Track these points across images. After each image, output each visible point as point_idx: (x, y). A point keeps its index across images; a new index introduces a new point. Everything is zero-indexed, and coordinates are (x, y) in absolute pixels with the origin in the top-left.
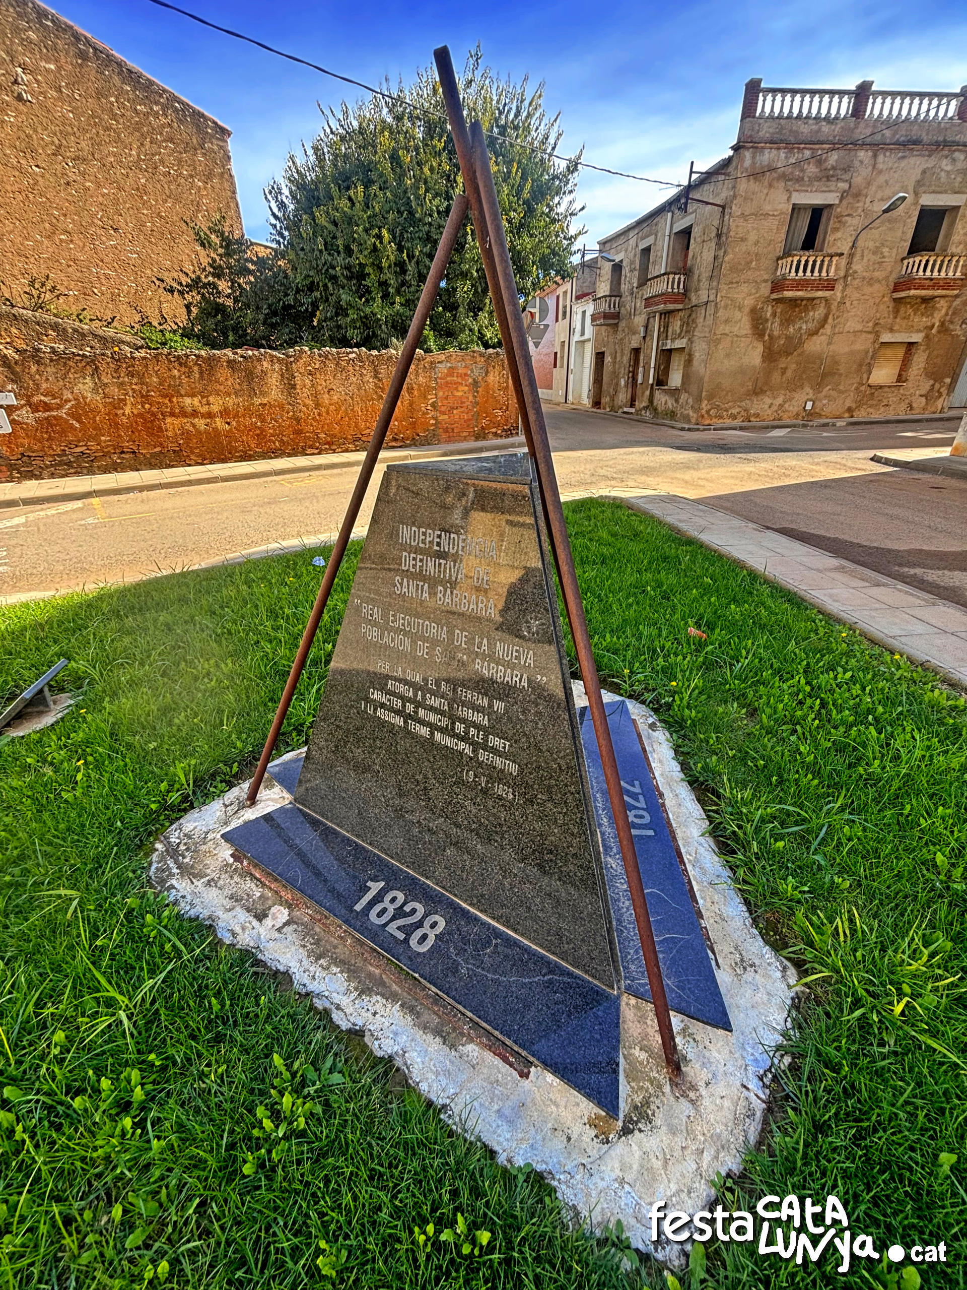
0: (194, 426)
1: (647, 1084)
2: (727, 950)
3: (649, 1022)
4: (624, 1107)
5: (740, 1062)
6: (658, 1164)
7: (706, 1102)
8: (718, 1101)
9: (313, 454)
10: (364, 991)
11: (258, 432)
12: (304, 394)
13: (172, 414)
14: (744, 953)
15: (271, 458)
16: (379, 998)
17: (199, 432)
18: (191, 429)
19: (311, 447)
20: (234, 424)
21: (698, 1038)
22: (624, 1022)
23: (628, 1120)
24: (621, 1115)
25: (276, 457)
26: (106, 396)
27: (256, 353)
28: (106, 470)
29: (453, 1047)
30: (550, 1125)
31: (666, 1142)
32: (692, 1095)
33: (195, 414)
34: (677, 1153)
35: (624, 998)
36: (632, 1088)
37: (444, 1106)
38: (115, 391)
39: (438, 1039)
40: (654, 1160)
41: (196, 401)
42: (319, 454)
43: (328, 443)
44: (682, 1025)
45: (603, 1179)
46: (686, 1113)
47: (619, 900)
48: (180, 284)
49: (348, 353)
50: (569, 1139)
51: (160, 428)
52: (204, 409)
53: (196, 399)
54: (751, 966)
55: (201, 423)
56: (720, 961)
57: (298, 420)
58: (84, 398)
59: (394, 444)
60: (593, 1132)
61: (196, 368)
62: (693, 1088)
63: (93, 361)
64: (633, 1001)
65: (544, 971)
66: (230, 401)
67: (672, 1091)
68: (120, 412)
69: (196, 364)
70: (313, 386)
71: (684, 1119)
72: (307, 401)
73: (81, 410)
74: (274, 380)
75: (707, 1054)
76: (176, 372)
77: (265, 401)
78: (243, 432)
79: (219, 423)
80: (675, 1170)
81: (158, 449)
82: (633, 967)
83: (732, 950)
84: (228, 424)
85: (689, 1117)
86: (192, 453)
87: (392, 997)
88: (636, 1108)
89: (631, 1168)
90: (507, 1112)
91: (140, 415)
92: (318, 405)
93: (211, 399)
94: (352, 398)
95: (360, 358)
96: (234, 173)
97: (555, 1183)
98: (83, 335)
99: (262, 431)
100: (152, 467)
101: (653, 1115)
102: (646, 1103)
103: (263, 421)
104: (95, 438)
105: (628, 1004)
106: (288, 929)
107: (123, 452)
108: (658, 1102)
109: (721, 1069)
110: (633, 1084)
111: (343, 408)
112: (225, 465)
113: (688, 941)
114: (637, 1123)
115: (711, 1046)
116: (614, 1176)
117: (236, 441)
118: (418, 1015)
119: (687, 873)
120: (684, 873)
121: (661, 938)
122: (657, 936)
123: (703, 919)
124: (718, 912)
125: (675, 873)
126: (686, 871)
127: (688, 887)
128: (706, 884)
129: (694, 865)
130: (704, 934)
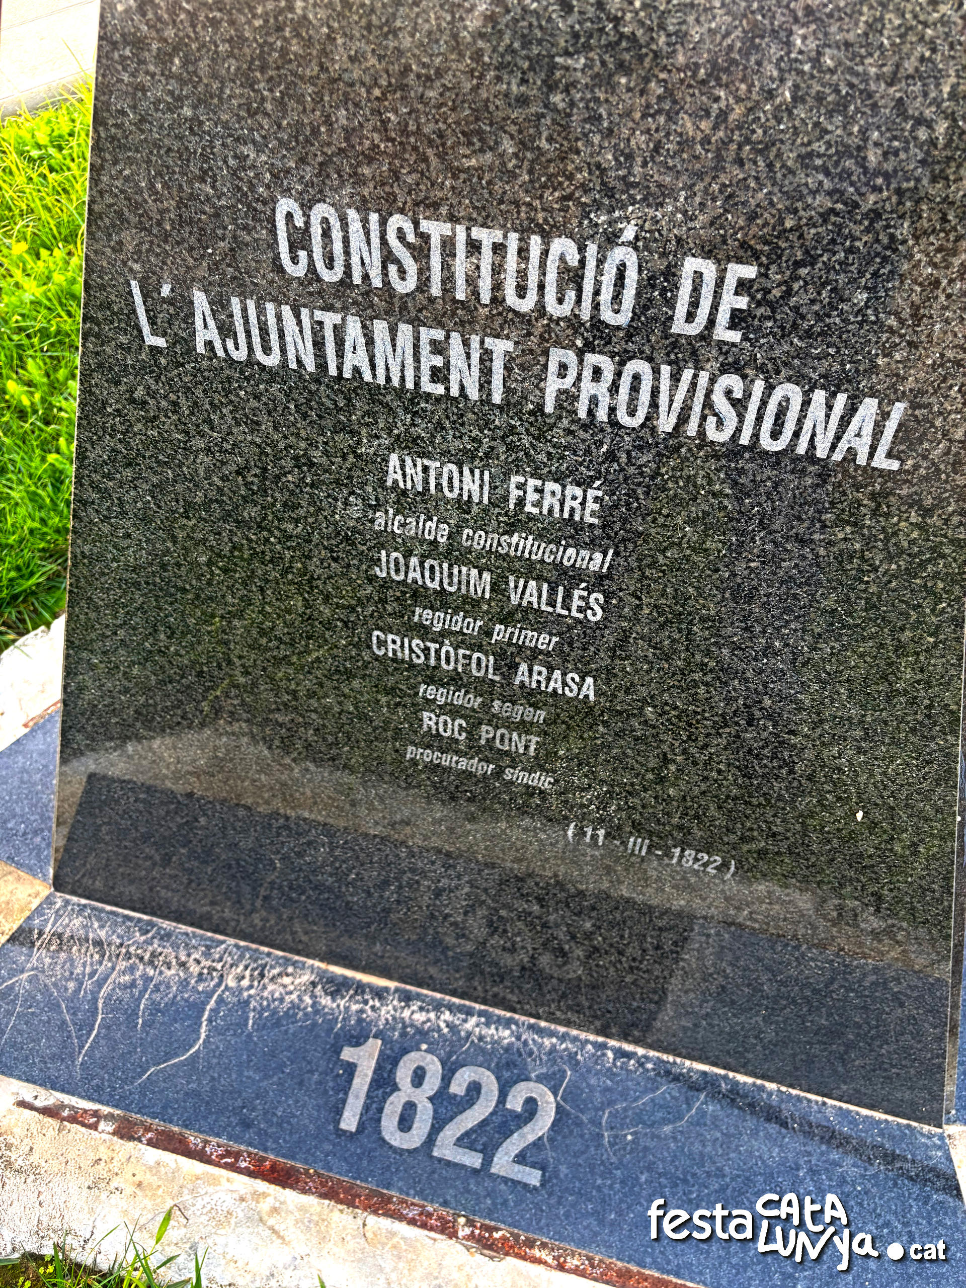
2: (40, 1145)
35: (45, 893)
56: (26, 1113)
64: (31, 903)
82: (77, 923)
83: (35, 1159)
105: (36, 895)
119: (227, 1166)
120: (228, 1154)
121: (100, 1005)
122: (109, 997)
123: (114, 1133)
124: (113, 1184)
125: (223, 1121)
126: (233, 1168)
127: (194, 1139)
128: (187, 1197)
129: (242, 1199)
130: (85, 1111)
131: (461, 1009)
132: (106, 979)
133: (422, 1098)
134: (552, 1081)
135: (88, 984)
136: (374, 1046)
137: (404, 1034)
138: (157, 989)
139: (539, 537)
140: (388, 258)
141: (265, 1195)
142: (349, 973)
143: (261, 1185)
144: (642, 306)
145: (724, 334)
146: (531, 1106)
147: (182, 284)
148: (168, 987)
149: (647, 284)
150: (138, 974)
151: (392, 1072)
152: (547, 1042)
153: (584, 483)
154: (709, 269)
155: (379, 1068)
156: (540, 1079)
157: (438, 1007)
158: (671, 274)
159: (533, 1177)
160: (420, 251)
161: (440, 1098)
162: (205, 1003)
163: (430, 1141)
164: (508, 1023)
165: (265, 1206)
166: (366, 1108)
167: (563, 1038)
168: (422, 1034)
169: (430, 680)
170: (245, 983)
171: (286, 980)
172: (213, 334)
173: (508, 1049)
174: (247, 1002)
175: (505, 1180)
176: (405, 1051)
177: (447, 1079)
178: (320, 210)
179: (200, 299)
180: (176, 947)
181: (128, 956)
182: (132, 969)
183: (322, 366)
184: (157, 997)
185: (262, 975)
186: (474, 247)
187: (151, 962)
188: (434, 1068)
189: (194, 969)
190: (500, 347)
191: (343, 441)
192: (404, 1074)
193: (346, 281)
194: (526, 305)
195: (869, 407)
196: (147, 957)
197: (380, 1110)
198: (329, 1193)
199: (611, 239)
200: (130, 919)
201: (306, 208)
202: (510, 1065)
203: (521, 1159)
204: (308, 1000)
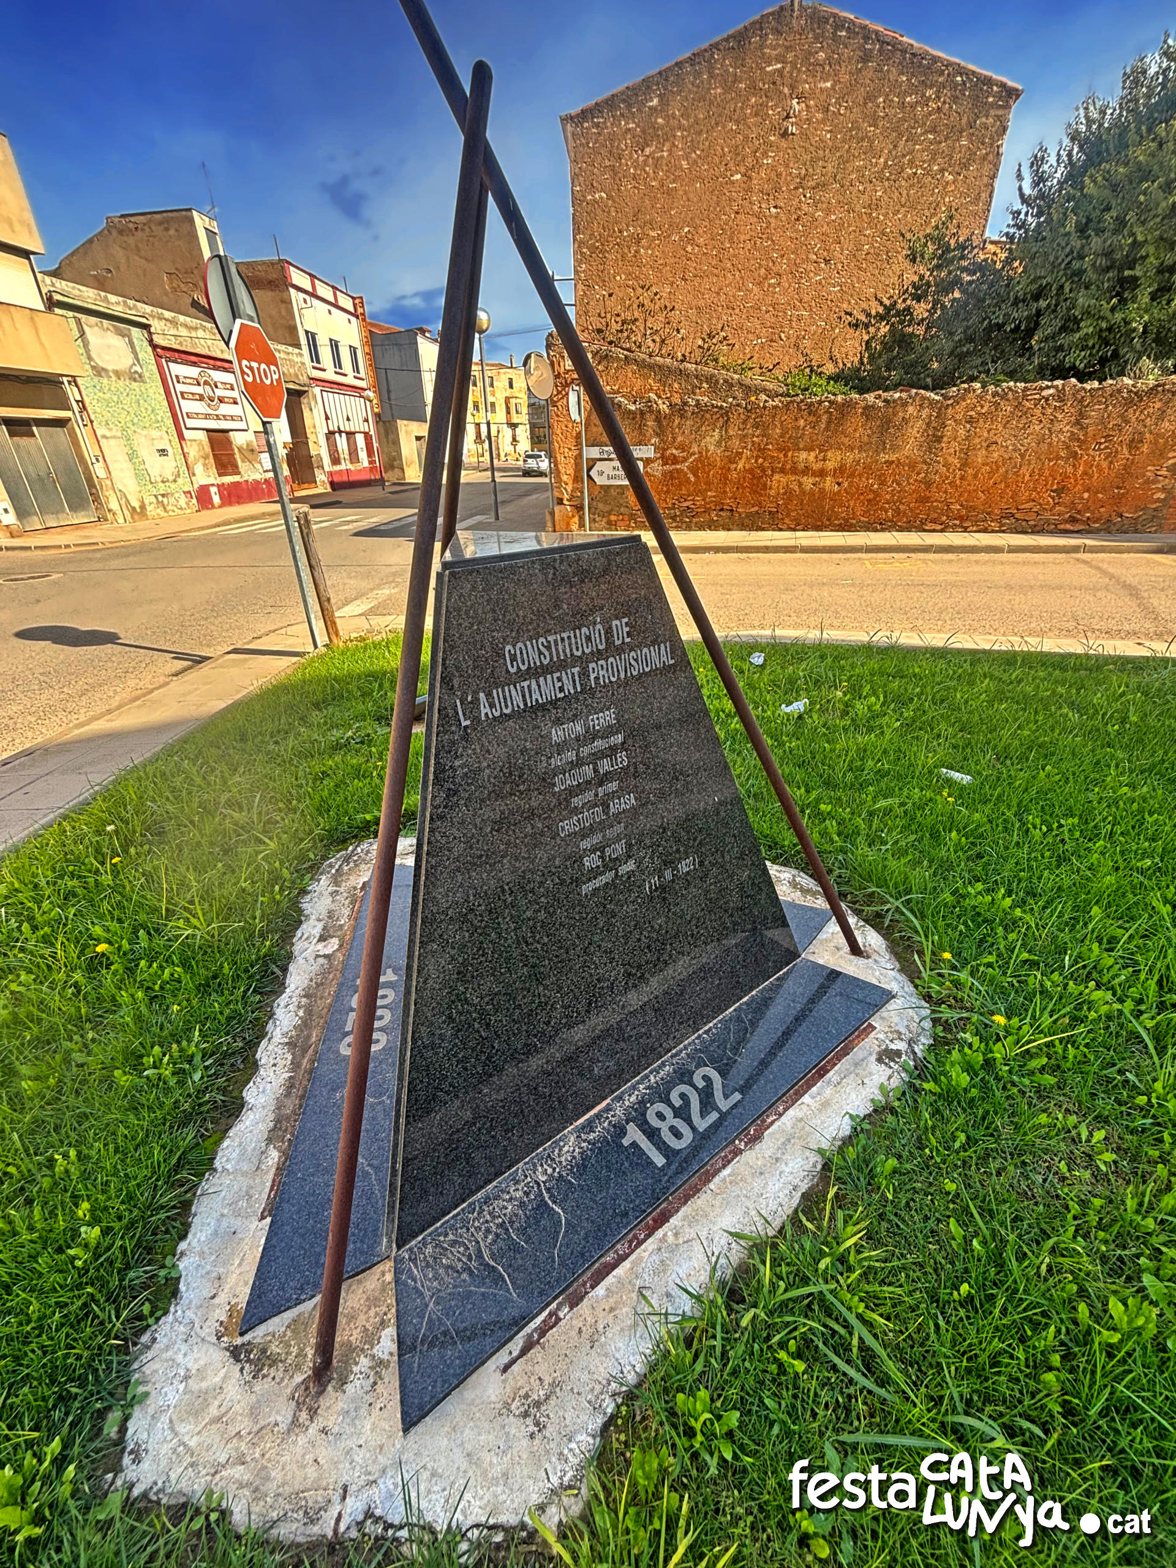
0: (800, 484)
1: (295, 1351)
2: (542, 1370)
3: (372, 1313)
4: (258, 1334)
5: (375, 1469)
6: (213, 1411)
7: (302, 1440)
8: (309, 1458)
9: (934, 531)
10: (291, 1045)
11: (871, 496)
12: (950, 451)
13: (782, 471)
14: (553, 1401)
15: (876, 530)
16: (290, 1057)
17: (803, 492)
18: (796, 488)
19: (934, 521)
20: (846, 485)
21: (380, 1388)
22: (360, 1282)
23: (248, 1347)
24: (247, 1337)
25: (883, 530)
26: (726, 450)
27: (904, 395)
28: (701, 527)
29: (269, 1140)
30: (221, 1270)
31: (237, 1408)
32: (304, 1416)
33: (806, 471)
34: (232, 1430)
35: (389, 1265)
36: (285, 1335)
37: (215, 1170)
38: (736, 443)
39: (271, 1125)
40: (217, 1403)
41: (812, 457)
42: (942, 531)
43: (961, 518)
44: (386, 1357)
45: (185, 1355)
46: (279, 1419)
47: (517, 1182)
48: (869, 315)
49: (1042, 389)
50: (213, 1297)
51: (765, 485)
52: (816, 467)
53: (813, 454)
54: (537, 1424)
55: (808, 482)
56: (515, 1367)
57: (928, 484)
58: (707, 451)
59: (1068, 527)
60: (223, 1318)
61: (825, 417)
62: (313, 1413)
63: (727, 413)
64: (389, 1277)
65: (375, 1162)
66: (850, 457)
67: (298, 1386)
68: (733, 466)
69: (827, 412)
70: (967, 438)
71: (272, 1419)
72: (951, 459)
73: (702, 463)
74: (915, 431)
75: (363, 1411)
76: (802, 422)
77: (893, 457)
78: (852, 495)
79: (829, 483)
80: (212, 1435)
81: (756, 509)
82: (429, 1250)
83: (548, 1380)
84: (839, 484)
85: (277, 1424)
86: (788, 515)
87: (295, 1065)
88: (264, 1351)
89: (202, 1380)
90: (224, 1224)
91: (751, 471)
92: (965, 465)
93: (829, 454)
94: (1022, 456)
95: (1060, 396)
96: (1002, 150)
97: (172, 1309)
98: (732, 385)
99: (877, 494)
100: (743, 527)
101: (264, 1376)
102: (274, 1362)
103: (882, 483)
104: (703, 493)
105: (383, 1274)
106: (321, 961)
107: (722, 510)
108: (280, 1374)
109: (352, 1443)
110: (289, 1333)
111: (1002, 470)
112: (821, 534)
113: (509, 1300)
114: (249, 1361)
115: (376, 1412)
116: (189, 1366)
117: (840, 506)
118: (288, 1094)
119: (637, 1247)
120: (631, 1242)
121: (492, 1263)
122: (493, 1256)
123: (571, 1309)
124: (600, 1327)
125: (614, 1226)
126: (640, 1243)
127: (609, 1258)
128: (638, 1283)
129: (659, 1249)
130: (544, 1321)
131: (643, 1079)
132: (479, 1251)
133: (671, 1120)
134: (701, 1064)
135: (474, 1264)
136: (631, 1128)
137: (636, 1110)
138: (511, 1222)
139: (602, 738)
140: (540, 653)
141: (665, 1235)
142: (587, 1117)
143: (660, 1233)
144: (607, 640)
145: (628, 640)
146: (705, 1078)
147: (475, 693)
148: (516, 1215)
149: (606, 633)
150: (494, 1229)
151: (650, 1126)
152: (683, 1055)
153: (608, 709)
154: (617, 622)
155: (644, 1132)
156: (697, 1068)
157: (634, 1088)
158: (610, 628)
159: (737, 1096)
160: (548, 648)
161: (678, 1113)
162: (543, 1200)
163: (693, 1129)
164: (663, 1064)
165: (671, 1238)
166: (659, 1149)
167: (686, 1048)
168: (642, 1102)
169: (584, 837)
170: (550, 1171)
171: (566, 1149)
172: (488, 710)
173: (675, 1071)
174: (561, 1176)
175: (732, 1108)
176: (644, 1114)
177: (669, 1104)
178: (519, 645)
179: (482, 695)
180: (497, 1198)
181: (478, 1229)
182: (488, 1231)
183: (526, 704)
184: (516, 1225)
185: (553, 1160)
186: (563, 639)
187: (494, 1217)
188: (661, 1107)
189: (519, 1194)
190: (576, 670)
191: (536, 732)
192: (654, 1122)
193: (529, 668)
194: (579, 653)
195: (662, 646)
196: (488, 1218)
197: (664, 1143)
198: (686, 1199)
199: (595, 623)
200: (458, 1214)
201: (514, 646)
202: (682, 1075)
203: (726, 1096)
204: (584, 1145)
